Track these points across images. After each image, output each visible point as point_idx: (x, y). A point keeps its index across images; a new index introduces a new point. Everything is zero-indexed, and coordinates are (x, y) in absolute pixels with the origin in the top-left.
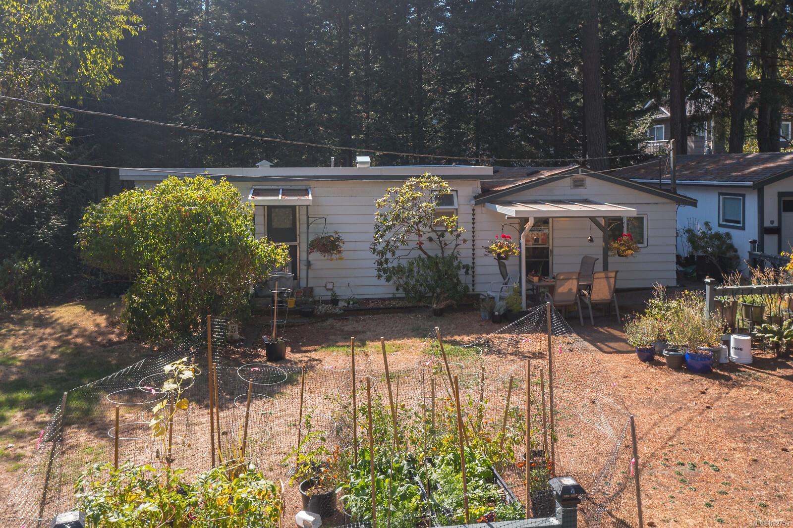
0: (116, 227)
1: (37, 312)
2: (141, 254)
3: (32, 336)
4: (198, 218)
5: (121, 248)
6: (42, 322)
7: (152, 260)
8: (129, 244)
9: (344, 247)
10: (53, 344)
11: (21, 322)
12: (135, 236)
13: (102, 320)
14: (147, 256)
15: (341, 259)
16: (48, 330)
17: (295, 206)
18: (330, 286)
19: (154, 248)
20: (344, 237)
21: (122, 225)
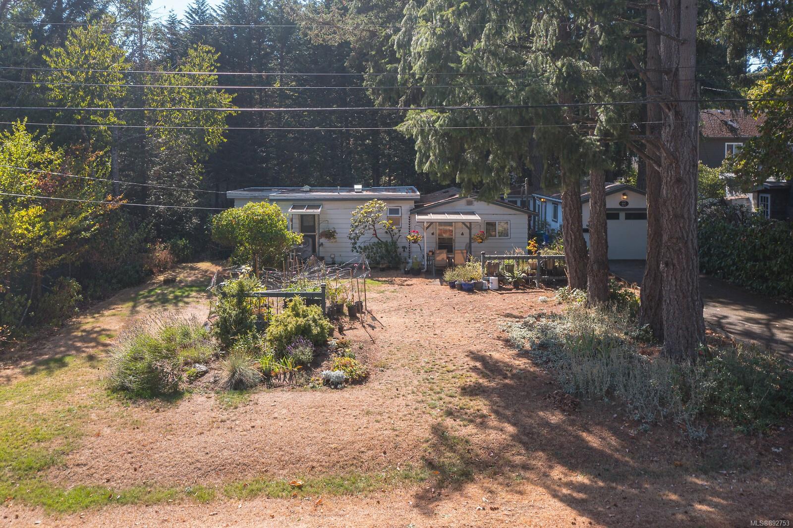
0: (227, 225)
1: (190, 265)
2: (237, 237)
3: (190, 273)
4: (262, 221)
5: (229, 234)
6: (192, 269)
7: (242, 240)
8: (232, 232)
9: (337, 236)
10: (200, 276)
11: (184, 268)
12: (235, 229)
13: (220, 268)
14: (240, 238)
15: (336, 242)
16: (197, 272)
17: (315, 215)
18: (333, 256)
19: (243, 234)
20: (337, 231)
21: (230, 224)
